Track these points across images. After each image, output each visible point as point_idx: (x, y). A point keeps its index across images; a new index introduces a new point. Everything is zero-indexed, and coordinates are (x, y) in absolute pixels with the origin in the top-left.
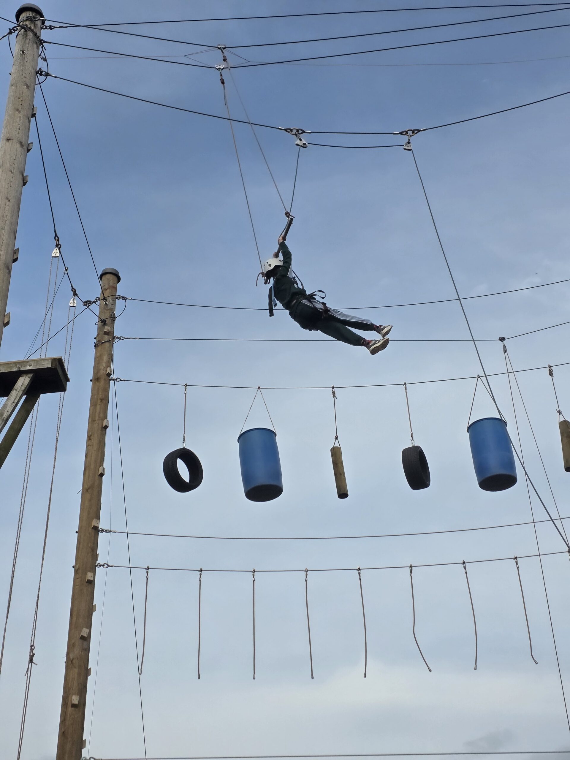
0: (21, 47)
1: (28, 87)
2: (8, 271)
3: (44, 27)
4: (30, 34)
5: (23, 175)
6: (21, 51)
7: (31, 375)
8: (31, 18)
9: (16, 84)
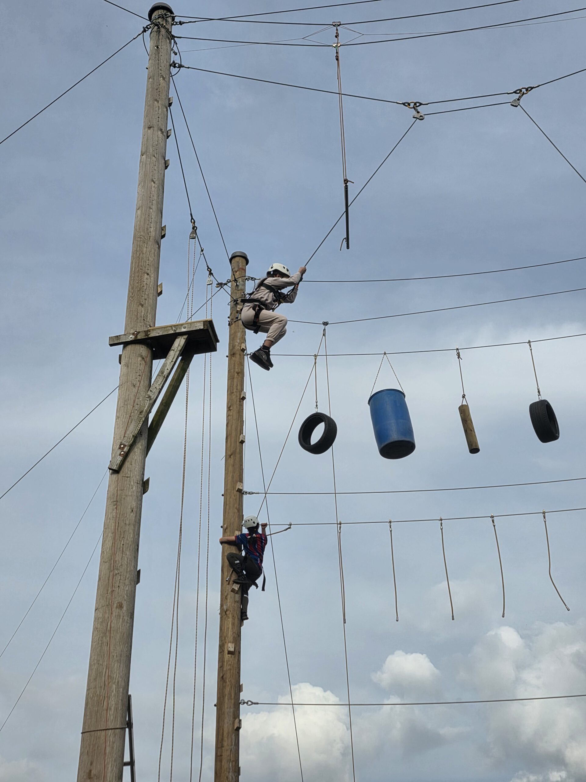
0: (155, 43)
1: (164, 79)
2: (157, 246)
3: (175, 23)
4: (163, 31)
5: (164, 159)
6: (155, 46)
7: (186, 337)
8: (162, 16)
9: (154, 76)
